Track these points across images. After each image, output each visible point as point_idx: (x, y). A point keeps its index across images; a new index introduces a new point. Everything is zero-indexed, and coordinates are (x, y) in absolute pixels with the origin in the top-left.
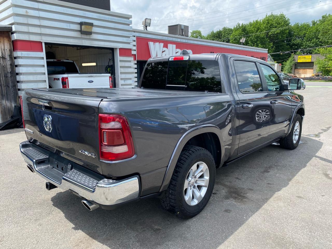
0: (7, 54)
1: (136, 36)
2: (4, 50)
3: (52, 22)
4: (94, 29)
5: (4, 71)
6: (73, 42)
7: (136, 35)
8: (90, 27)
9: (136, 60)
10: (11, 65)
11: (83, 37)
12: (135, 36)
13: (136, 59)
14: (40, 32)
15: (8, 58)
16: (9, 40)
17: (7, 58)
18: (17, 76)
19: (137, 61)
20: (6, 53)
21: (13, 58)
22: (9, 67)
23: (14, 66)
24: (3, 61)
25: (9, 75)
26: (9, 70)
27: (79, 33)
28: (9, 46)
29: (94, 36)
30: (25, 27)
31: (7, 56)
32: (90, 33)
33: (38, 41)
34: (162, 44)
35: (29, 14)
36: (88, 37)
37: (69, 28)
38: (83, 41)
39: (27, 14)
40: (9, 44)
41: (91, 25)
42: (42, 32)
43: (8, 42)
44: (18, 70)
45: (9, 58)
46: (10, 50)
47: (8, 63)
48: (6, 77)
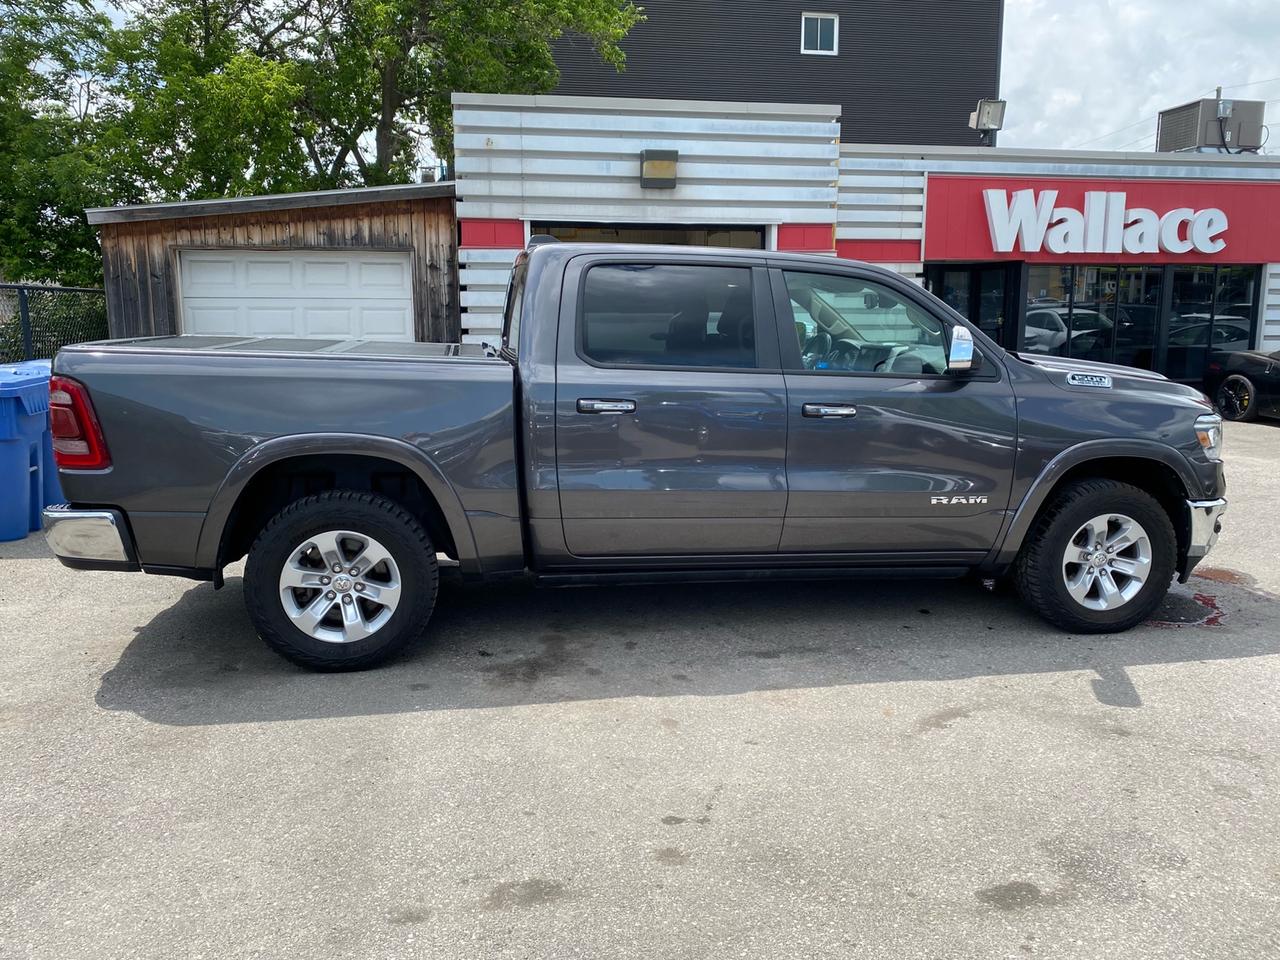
0: (442, 257)
1: (926, 174)
2: (437, 246)
3: (550, 161)
4: (685, 170)
5: (433, 301)
6: (616, 214)
7: (927, 170)
8: (666, 163)
9: (922, 260)
10: (450, 285)
11: (648, 197)
12: (922, 174)
13: (920, 259)
14: (518, 193)
15: (444, 267)
16: (450, 221)
17: (442, 266)
18: (463, 315)
19: (925, 266)
20: (441, 254)
21: (455, 266)
22: (444, 290)
23: (456, 288)
24: (432, 276)
25: (444, 312)
26: (445, 299)
27: (637, 186)
28: (448, 237)
29: (686, 192)
30: (482, 181)
31: (442, 262)
32: (670, 184)
33: (515, 218)
34: (1050, 196)
35: (494, 147)
36: (665, 195)
37: (604, 173)
38: (649, 208)
39: (489, 147)
40: (449, 231)
41: (672, 156)
42: (527, 194)
43: (448, 226)
44: (465, 299)
45: (446, 267)
46: (450, 247)
47: (445, 281)
48: (436, 316)
